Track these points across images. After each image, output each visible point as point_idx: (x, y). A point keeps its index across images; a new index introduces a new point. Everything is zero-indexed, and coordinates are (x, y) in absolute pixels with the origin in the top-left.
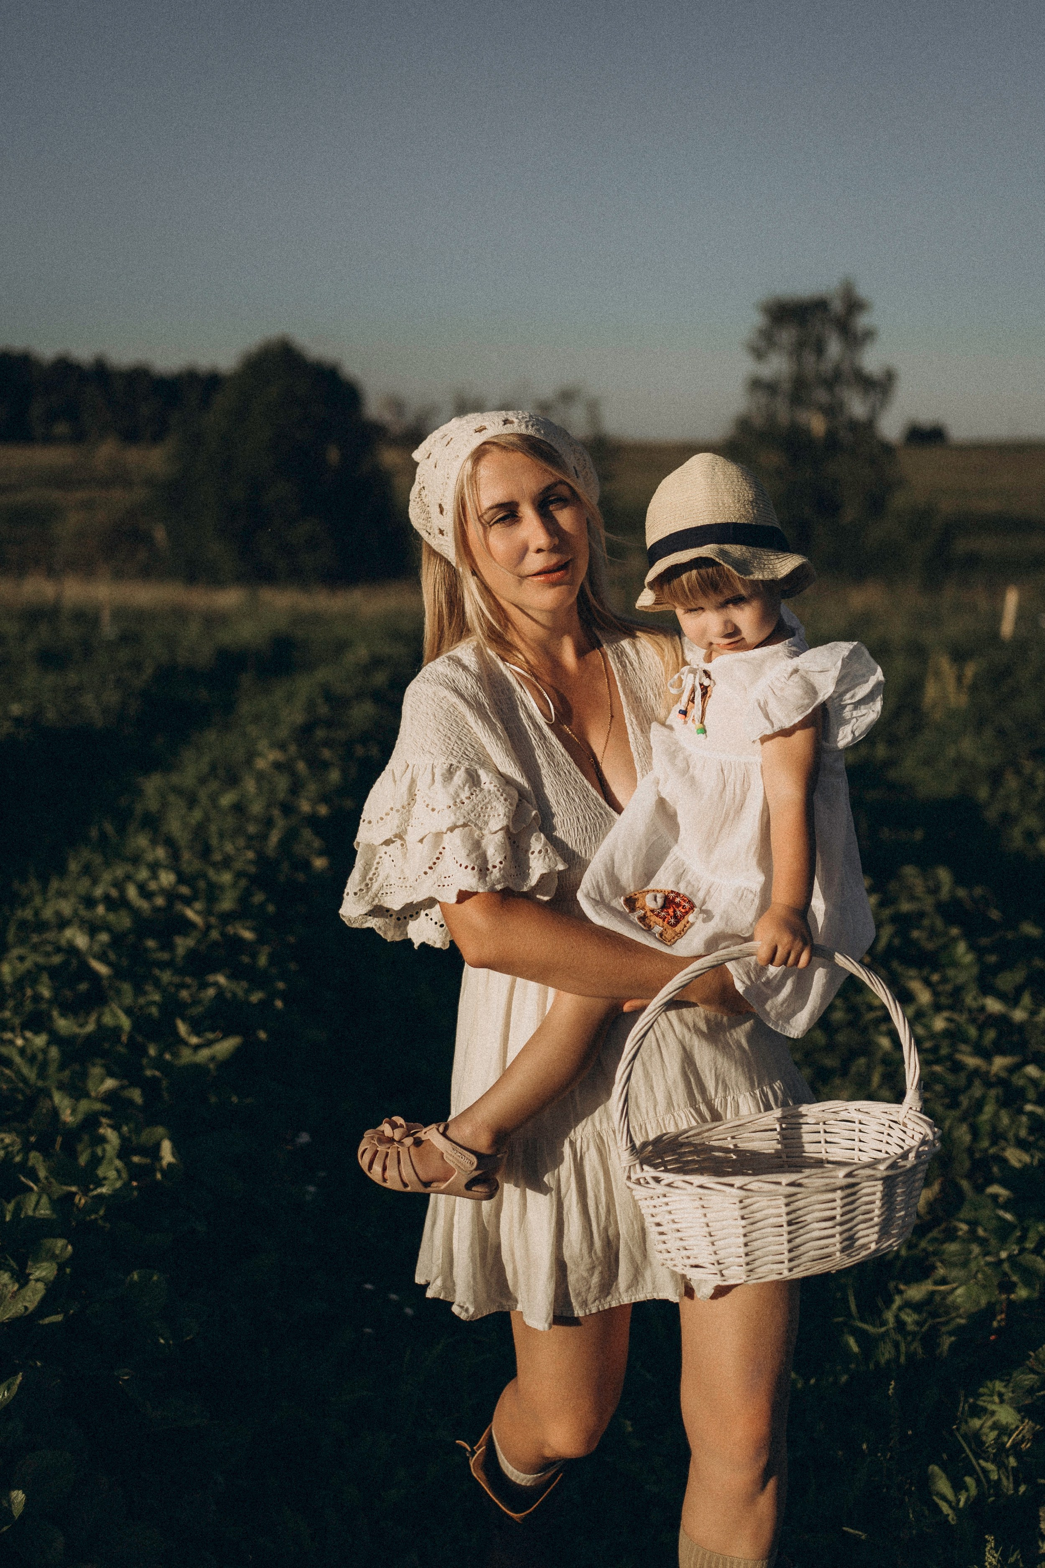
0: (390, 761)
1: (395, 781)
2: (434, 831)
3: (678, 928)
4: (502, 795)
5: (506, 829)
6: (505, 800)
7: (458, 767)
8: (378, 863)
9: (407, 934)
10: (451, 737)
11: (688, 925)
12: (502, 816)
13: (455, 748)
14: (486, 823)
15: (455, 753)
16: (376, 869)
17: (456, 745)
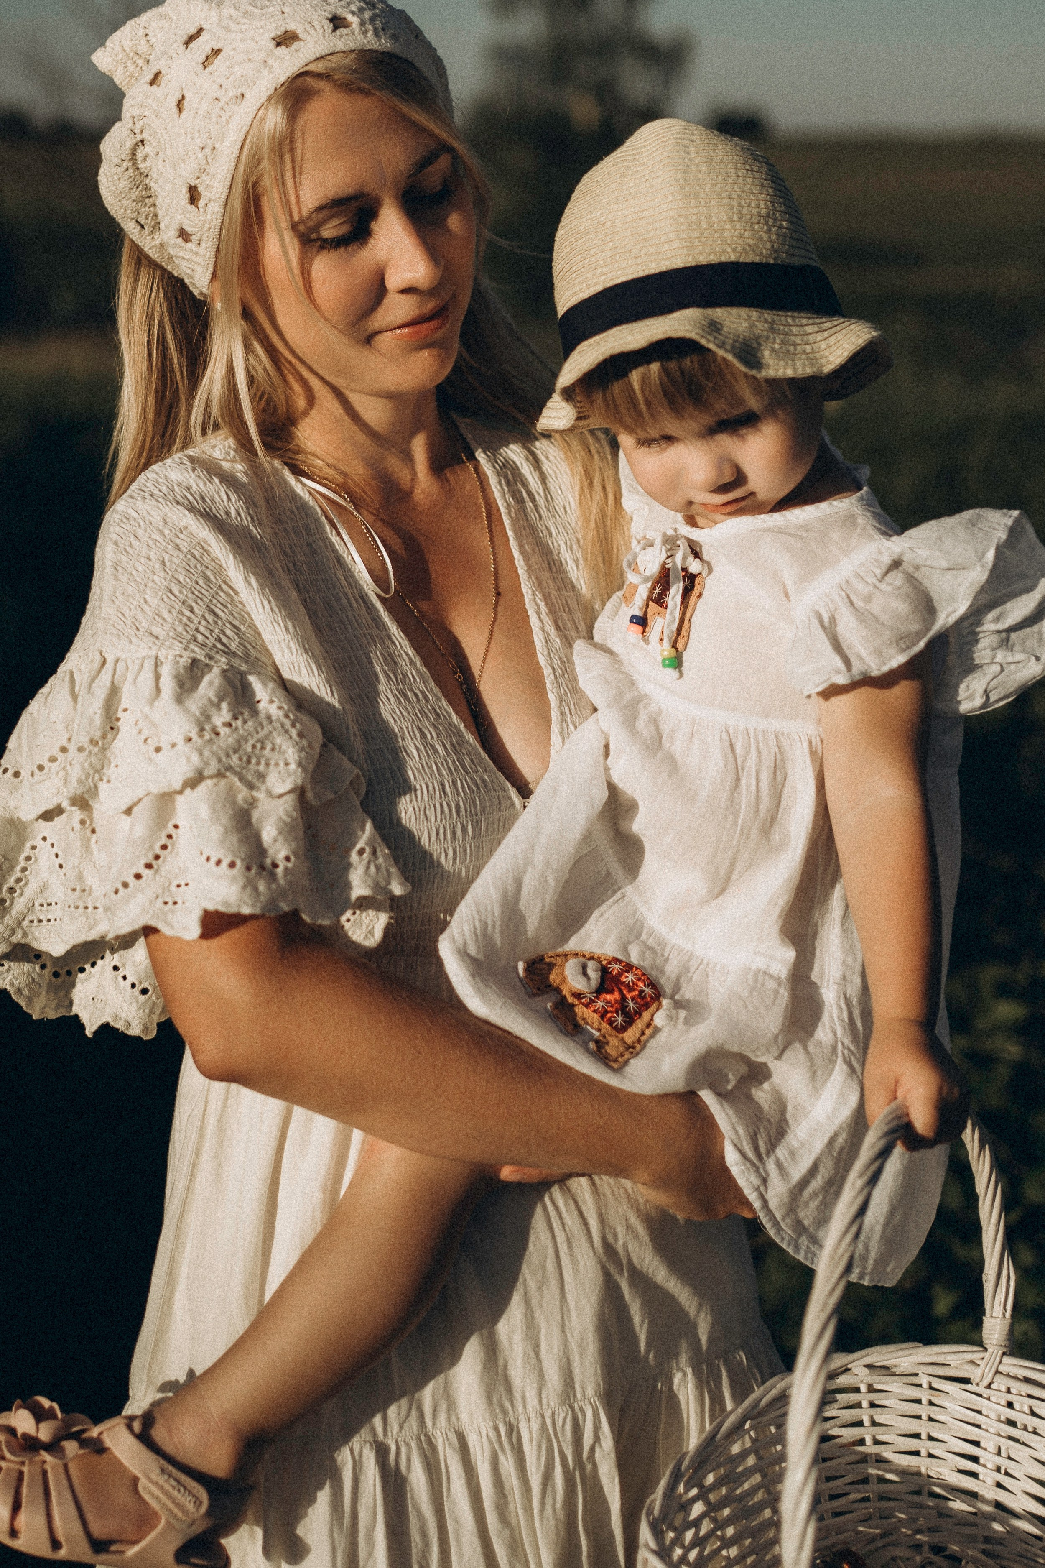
0: (68, 655)
1: (74, 696)
2: (155, 789)
3: (630, 1035)
4: (293, 726)
5: (300, 792)
6: (301, 735)
7: (207, 665)
8: (28, 859)
9: (71, 1003)
10: (194, 605)
11: (648, 1032)
12: (293, 766)
13: (202, 629)
14: (262, 777)
15: (200, 638)
16: (24, 870)
17: (204, 622)
